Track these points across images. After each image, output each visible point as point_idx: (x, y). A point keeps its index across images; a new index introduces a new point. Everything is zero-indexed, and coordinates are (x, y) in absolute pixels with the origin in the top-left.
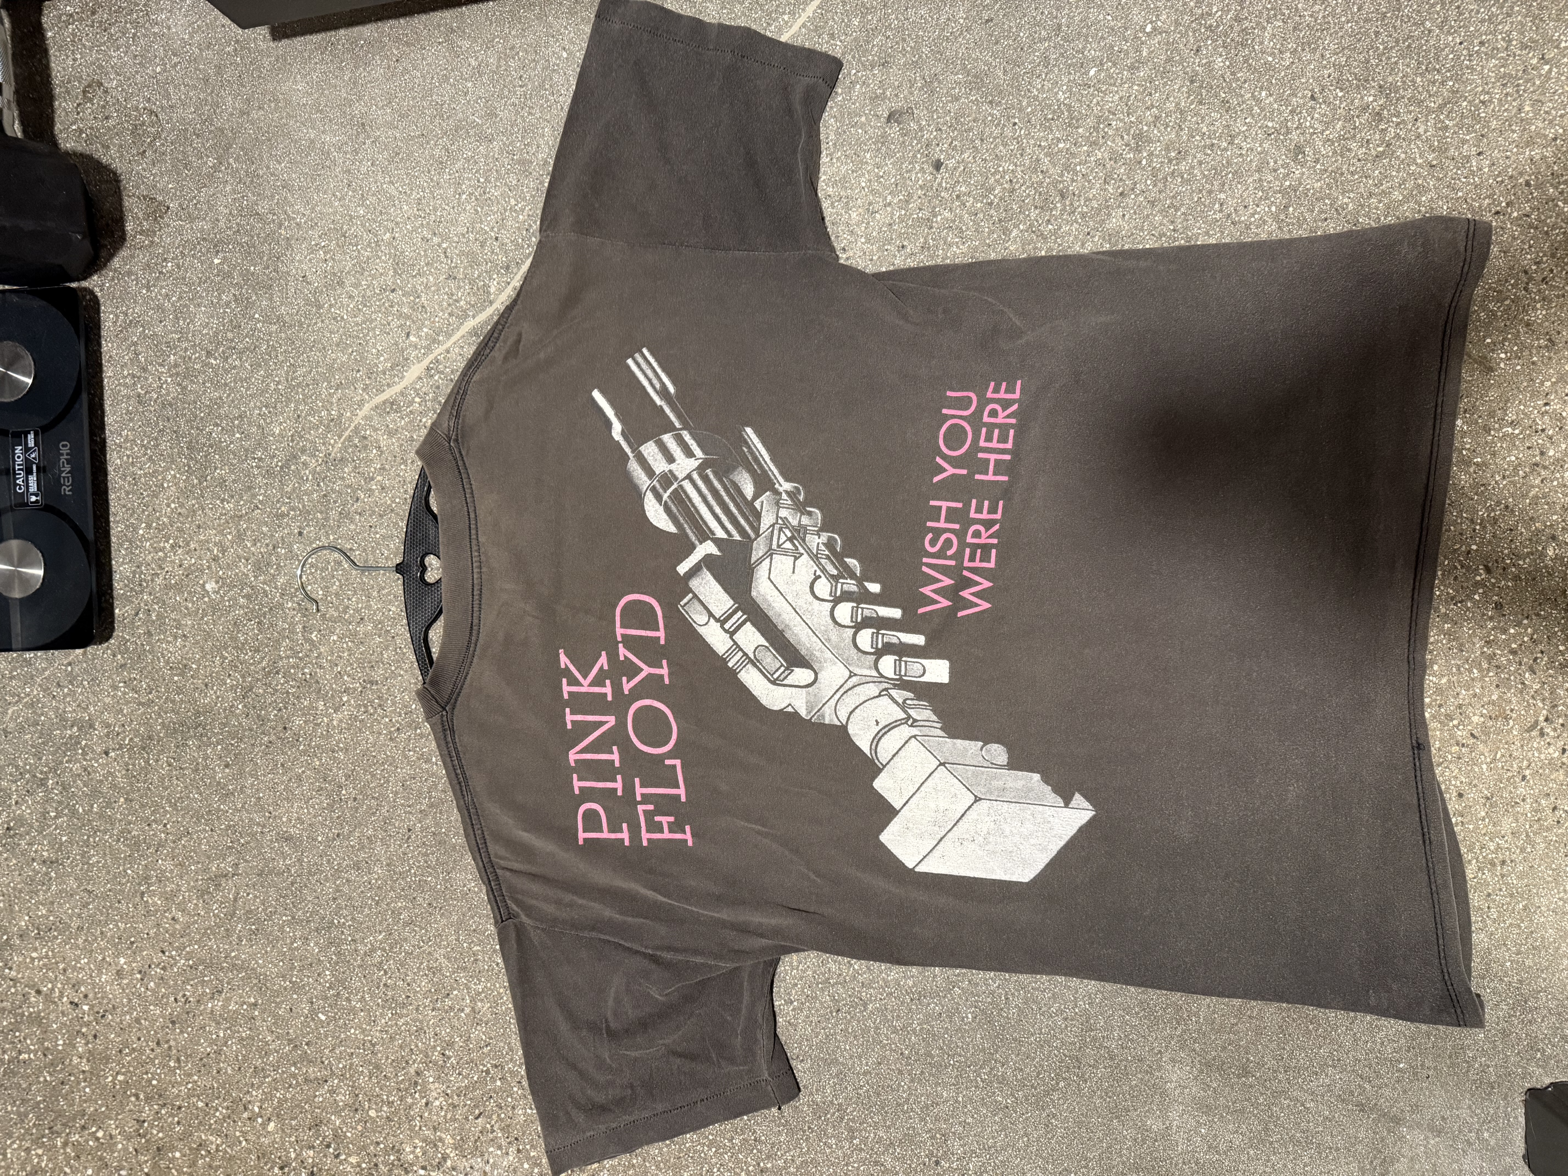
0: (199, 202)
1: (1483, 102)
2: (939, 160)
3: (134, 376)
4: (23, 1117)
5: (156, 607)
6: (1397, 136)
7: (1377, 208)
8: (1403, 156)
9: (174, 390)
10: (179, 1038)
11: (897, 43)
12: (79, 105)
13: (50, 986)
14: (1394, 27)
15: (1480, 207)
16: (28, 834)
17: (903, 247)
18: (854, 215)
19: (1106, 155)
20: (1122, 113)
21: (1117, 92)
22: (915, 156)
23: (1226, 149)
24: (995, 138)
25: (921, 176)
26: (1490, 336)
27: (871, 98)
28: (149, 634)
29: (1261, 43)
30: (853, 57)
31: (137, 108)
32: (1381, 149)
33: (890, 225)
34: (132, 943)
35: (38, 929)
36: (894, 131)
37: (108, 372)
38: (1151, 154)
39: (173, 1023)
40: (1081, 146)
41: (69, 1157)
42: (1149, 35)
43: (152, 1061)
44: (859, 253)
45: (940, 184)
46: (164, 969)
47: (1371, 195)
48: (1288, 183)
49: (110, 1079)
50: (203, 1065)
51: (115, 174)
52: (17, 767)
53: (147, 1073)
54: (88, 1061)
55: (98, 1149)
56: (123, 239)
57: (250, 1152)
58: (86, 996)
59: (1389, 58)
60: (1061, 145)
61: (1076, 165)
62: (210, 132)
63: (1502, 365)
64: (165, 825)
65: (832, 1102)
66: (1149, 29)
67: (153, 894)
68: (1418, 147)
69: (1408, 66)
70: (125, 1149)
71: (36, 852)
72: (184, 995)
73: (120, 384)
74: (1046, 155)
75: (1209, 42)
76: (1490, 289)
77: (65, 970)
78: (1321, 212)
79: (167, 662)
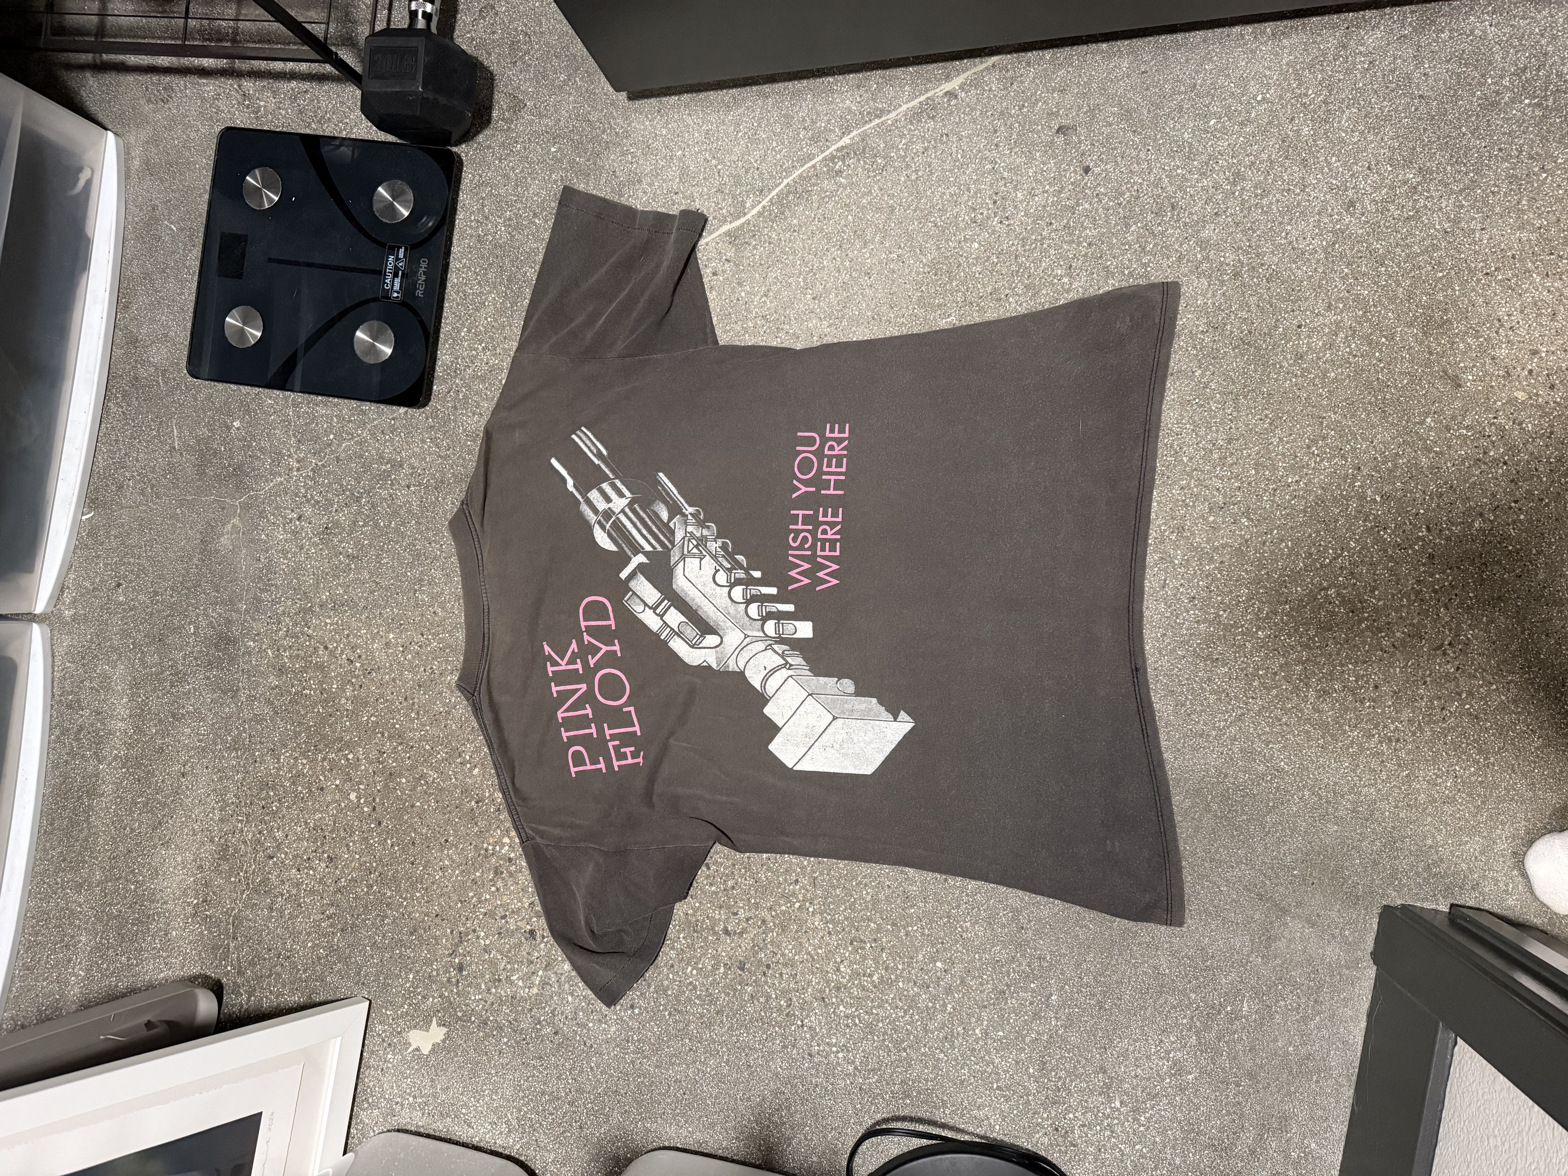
0: (548, 105)
1: (1493, 193)
2: (1089, 166)
4: (297, 734)
5: (464, 389)
6: (1425, 206)
7: (1400, 256)
8: (1426, 221)
9: (506, 237)
10: (422, 697)
11: (1075, 77)
12: (475, 20)
13: (335, 645)
14: (1439, 127)
16: (340, 534)
17: (1052, 222)
18: (1019, 195)
19: (1210, 184)
20: (1228, 155)
21: (1227, 140)
22: (1071, 160)
23: (1298, 194)
24: (1132, 158)
25: (1072, 174)
26: (1464, 362)
27: (1048, 114)
28: (455, 408)
29: (1340, 122)
30: (1040, 82)
31: (517, 29)
32: (1411, 213)
33: (1046, 205)
34: (401, 625)
35: (334, 603)
36: (1060, 140)
38: (1243, 189)
39: (420, 686)
40: (1194, 174)
41: (325, 769)
42: (1258, 102)
43: (399, 711)
44: (1019, 221)
45: (1086, 183)
46: (420, 647)
47: (1398, 245)
48: (1338, 227)
49: (366, 718)
50: (435, 719)
51: (492, 74)
52: (341, 485)
53: (393, 719)
54: (352, 703)
55: (347, 766)
56: (488, 121)
57: (457, 787)
58: (360, 657)
59: (1430, 149)
60: (1179, 171)
61: (1187, 187)
63: (1468, 384)
64: (441, 545)
66: (1259, 98)
67: (423, 592)
69: (1443, 157)
70: (367, 770)
71: (343, 548)
72: (432, 668)
74: (1167, 176)
75: (1302, 115)
77: (348, 635)
78: (1359, 251)
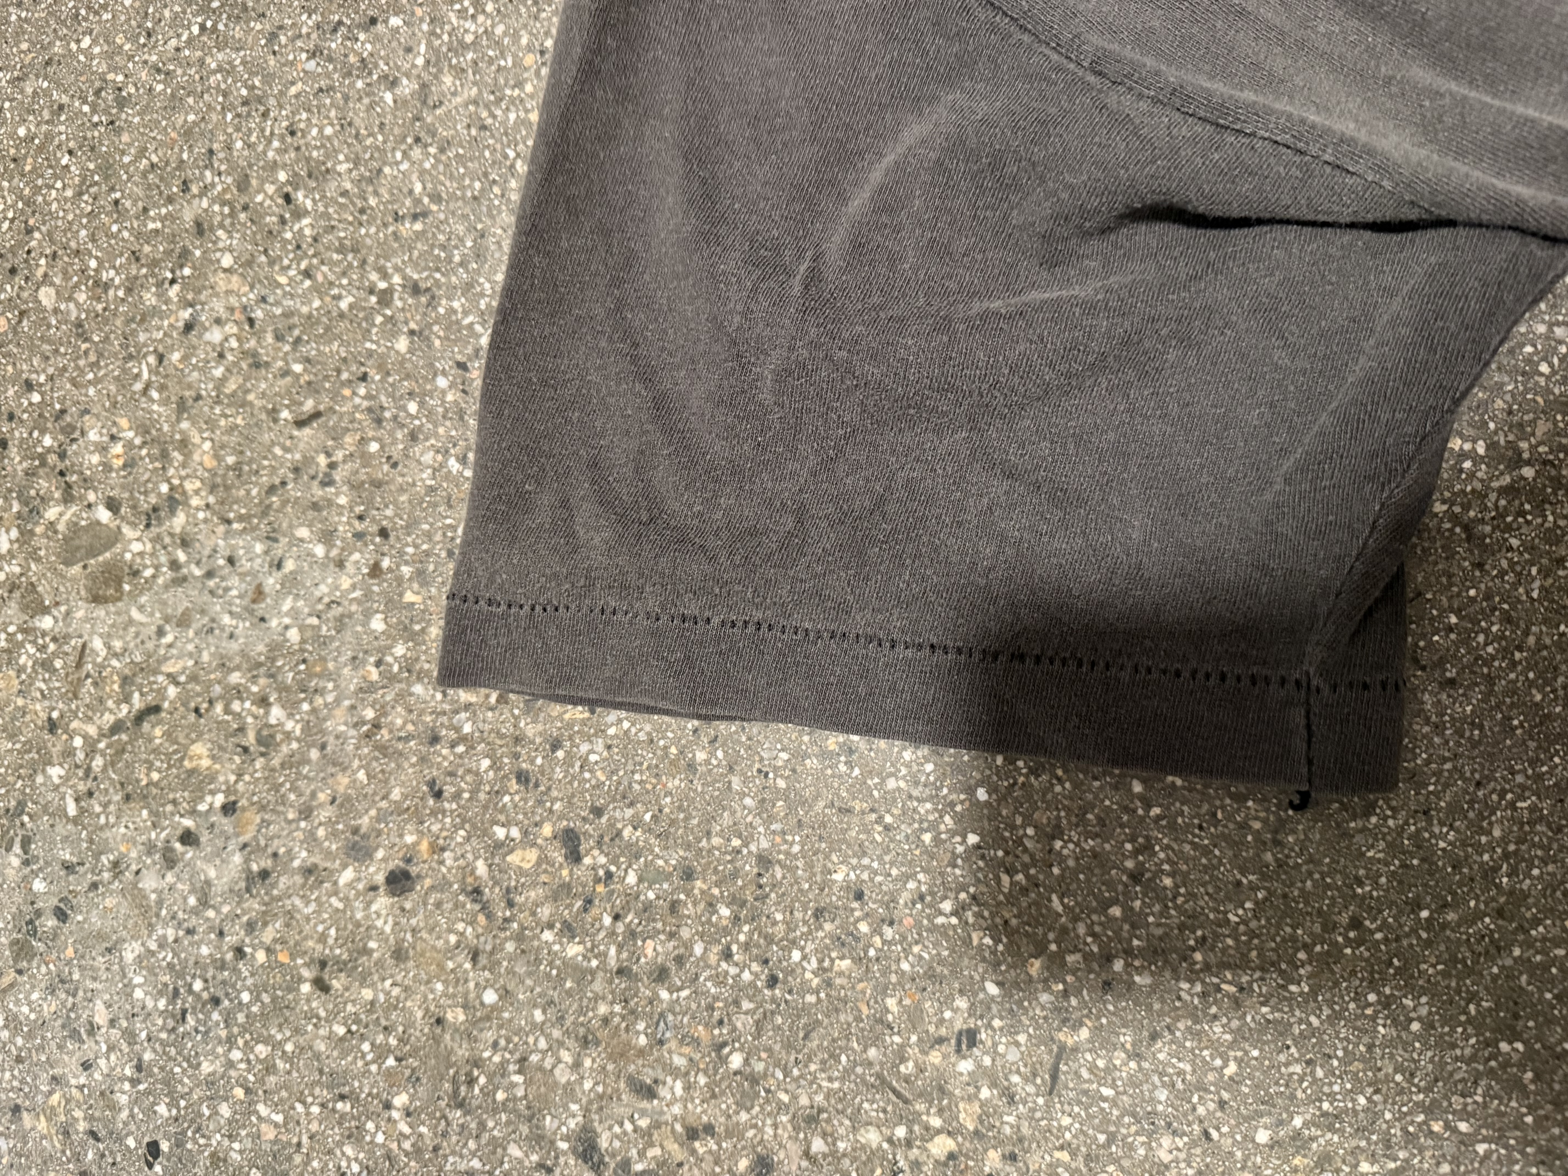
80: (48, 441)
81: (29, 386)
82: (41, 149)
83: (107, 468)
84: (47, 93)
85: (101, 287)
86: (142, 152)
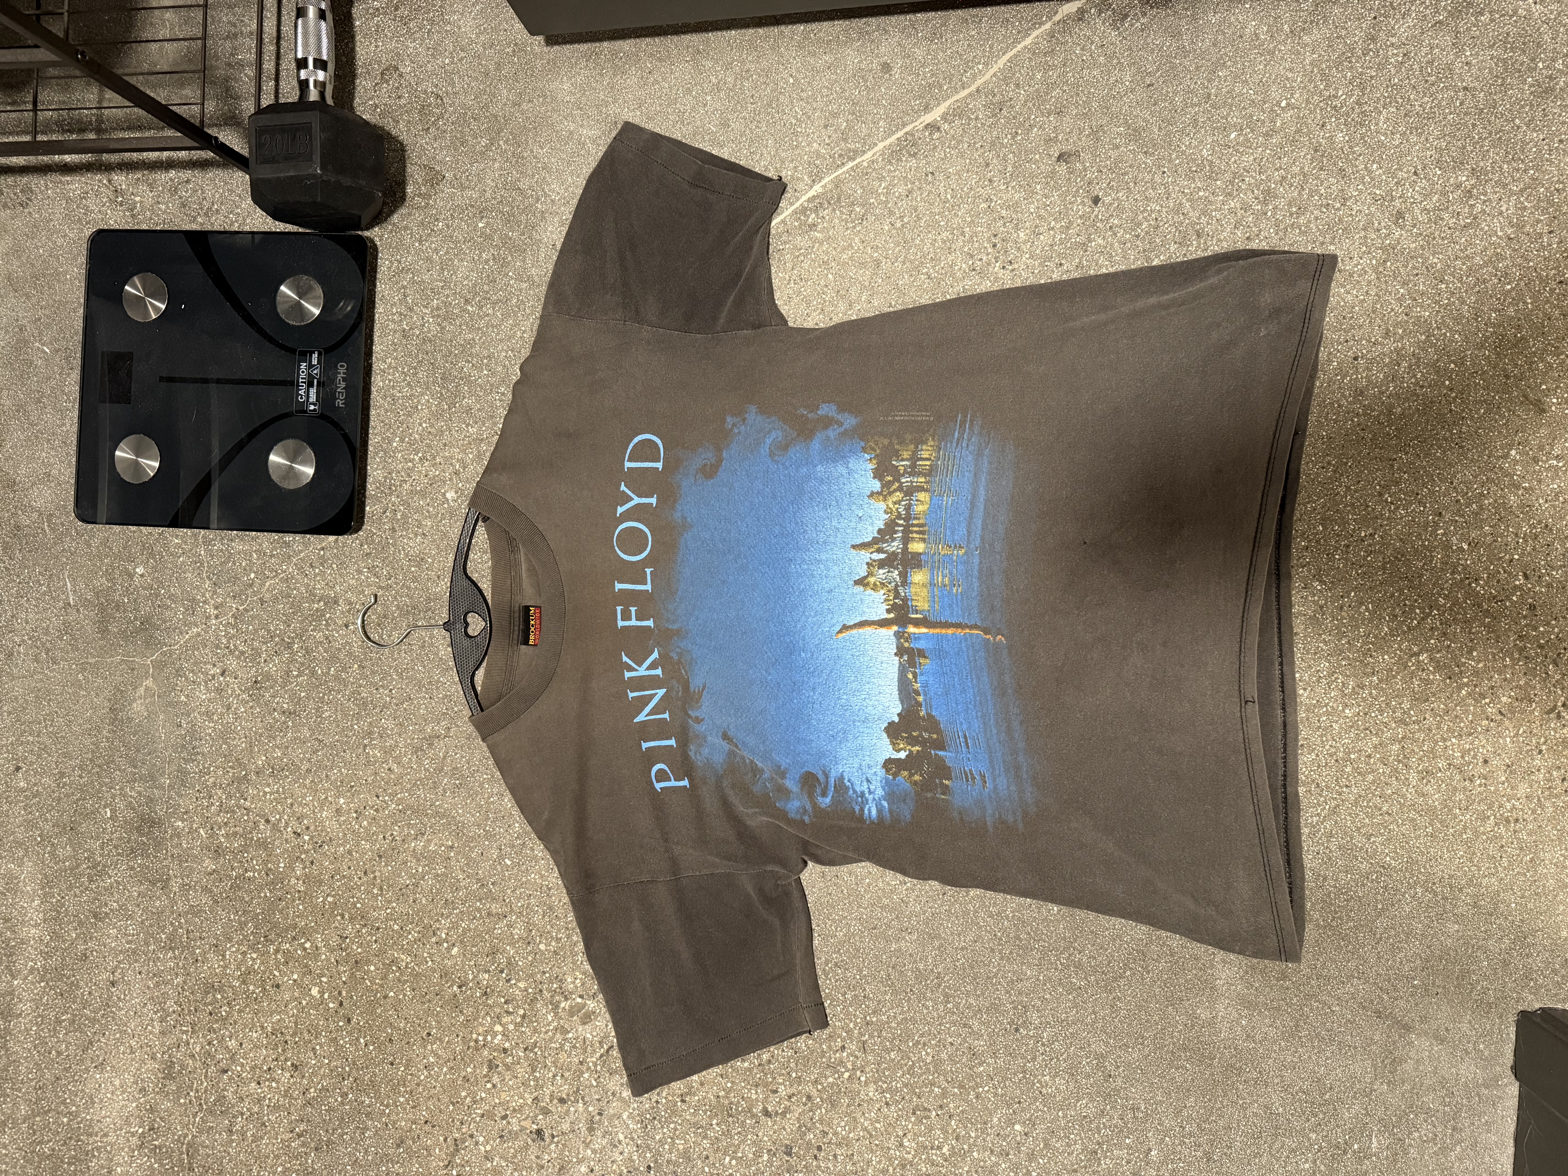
0: (470, 174)
1: (1558, 190)
2: (1098, 196)
3: (401, 314)
4: (242, 925)
5: (402, 508)
6: (1483, 211)
7: (1461, 269)
8: (1487, 228)
9: (435, 329)
10: (384, 870)
11: (1072, 97)
12: (376, 84)
13: (278, 817)
14: (1489, 121)
15: (1547, 276)
16: (272, 688)
17: (1061, 264)
18: (1022, 235)
19: (1238, 205)
20: (1255, 171)
21: (1252, 154)
22: (1077, 191)
23: (1339, 209)
24: (1146, 183)
25: (1080, 206)
26: (1545, 384)
27: (1045, 140)
28: (393, 530)
29: (1377, 124)
30: (1034, 105)
31: (426, 91)
32: (1469, 221)
33: (1052, 245)
34: (352, 787)
35: (273, 768)
36: (1062, 168)
37: (380, 309)
38: (1275, 208)
39: (380, 857)
40: (1218, 195)
41: (279, 962)
42: (1283, 109)
43: (359, 887)
44: (1022, 267)
45: (1097, 216)
46: (377, 811)
47: (1457, 258)
48: (1388, 242)
49: (321, 899)
50: (402, 895)
51: (402, 144)
52: (269, 631)
53: (353, 897)
54: (304, 883)
55: (304, 957)
56: (403, 199)
57: (434, 971)
58: (308, 828)
59: (1482, 147)
60: (1201, 194)
61: (1212, 211)
62: (486, 117)
63: (1553, 408)
64: (391, 690)
65: (932, 970)
66: (1283, 104)
67: (374, 747)
68: (1500, 222)
69: (1497, 154)
70: (328, 959)
71: (277, 703)
72: (392, 834)
73: (388, 320)
74: (1187, 200)
75: (1333, 120)
76: (1549, 344)
77: (292, 805)
78: (1414, 268)
79: (407, 555)
80: (555, 986)
81: (544, 973)
82: (527, 908)
83: (576, 987)
84: (524, 892)
85: (558, 940)
86: (560, 901)
